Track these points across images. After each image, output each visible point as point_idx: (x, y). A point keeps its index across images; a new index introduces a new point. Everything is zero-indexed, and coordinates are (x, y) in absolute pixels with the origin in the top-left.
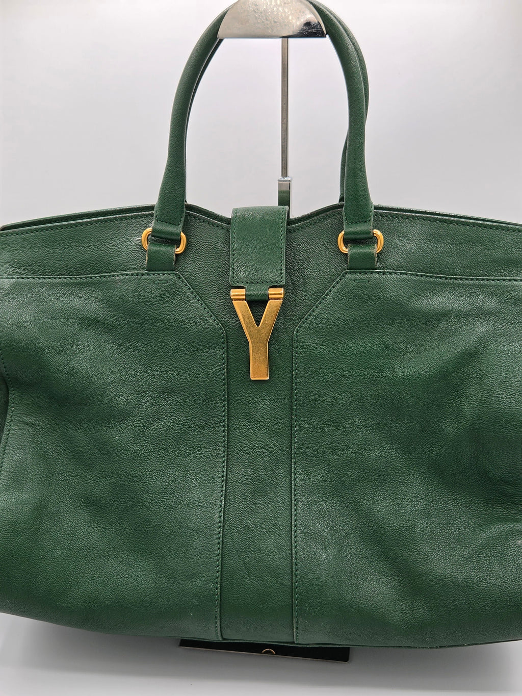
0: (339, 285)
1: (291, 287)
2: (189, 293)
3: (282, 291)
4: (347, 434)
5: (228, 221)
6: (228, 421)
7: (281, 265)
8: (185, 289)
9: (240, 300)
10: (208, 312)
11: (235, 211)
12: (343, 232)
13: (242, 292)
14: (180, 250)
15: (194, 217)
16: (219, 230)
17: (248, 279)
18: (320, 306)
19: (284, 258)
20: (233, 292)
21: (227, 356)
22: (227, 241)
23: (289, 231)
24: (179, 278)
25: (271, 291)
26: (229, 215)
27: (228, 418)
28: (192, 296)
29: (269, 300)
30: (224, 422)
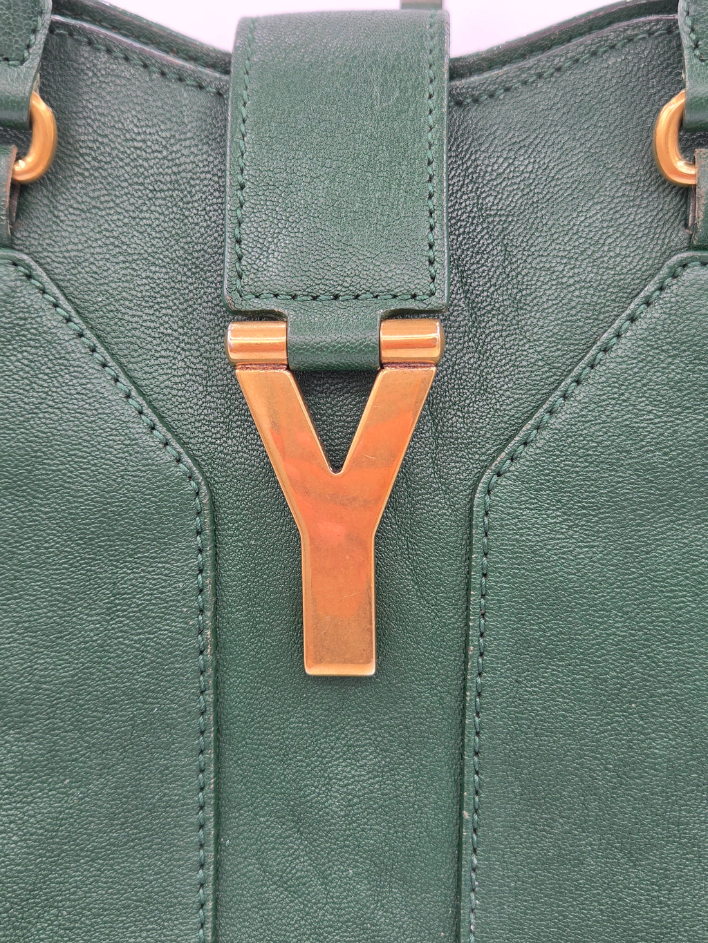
0: (655, 312)
1: (463, 318)
2: (65, 333)
3: (432, 331)
4: (674, 885)
5: (221, 63)
6: (218, 823)
7: (432, 228)
8: (51, 320)
9: (265, 365)
10: (141, 413)
11: (248, 28)
12: (675, 104)
13: (272, 335)
14: (27, 167)
15: (90, 43)
16: (186, 95)
17: (297, 286)
18: (581, 393)
19: (441, 201)
20: (239, 335)
21: (217, 581)
22: (216, 135)
23: (457, 102)
24: (29, 277)
25: (392, 333)
26: (221, 38)
27: (218, 816)
28: (78, 349)
29: (382, 366)
30: (202, 827)
